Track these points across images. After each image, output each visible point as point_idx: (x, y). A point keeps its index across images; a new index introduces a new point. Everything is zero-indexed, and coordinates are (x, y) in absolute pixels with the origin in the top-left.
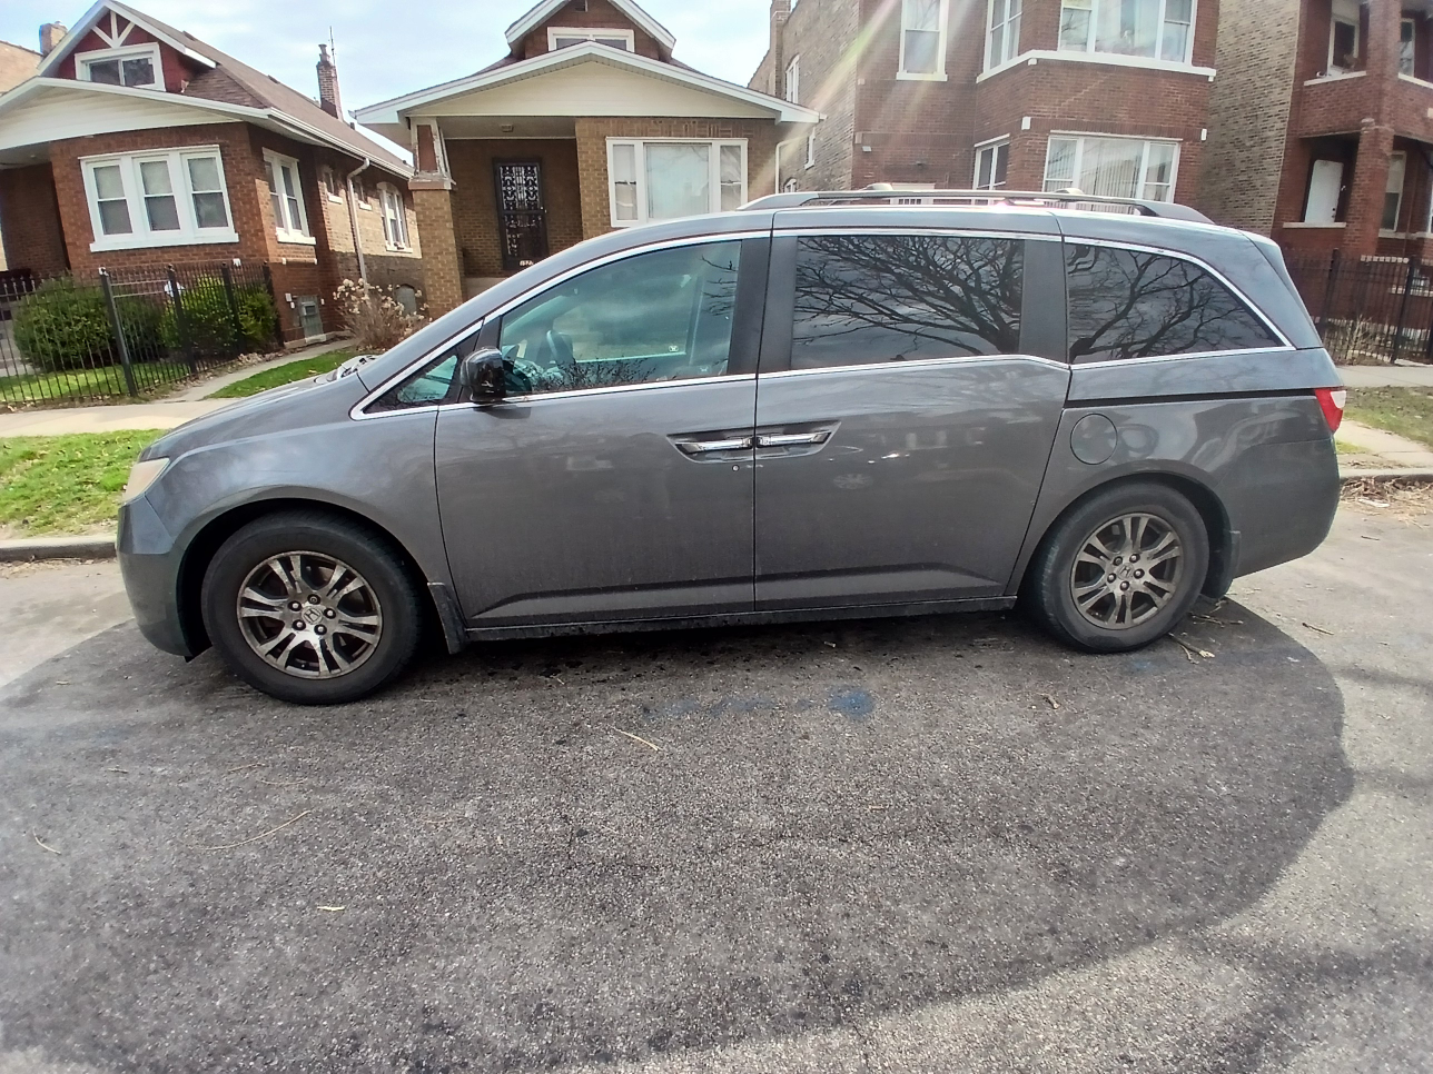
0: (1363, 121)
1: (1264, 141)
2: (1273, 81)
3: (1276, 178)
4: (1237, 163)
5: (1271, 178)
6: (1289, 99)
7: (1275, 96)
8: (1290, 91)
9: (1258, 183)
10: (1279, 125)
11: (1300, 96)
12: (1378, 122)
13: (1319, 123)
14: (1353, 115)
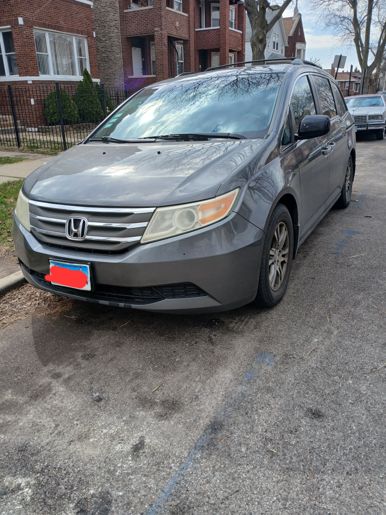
0: (155, 29)
1: (110, 38)
2: (109, 9)
3: (120, 55)
4: (100, 48)
5: (117, 56)
6: (118, 18)
7: (111, 17)
8: (118, 15)
9: (113, 58)
10: (116, 31)
11: (124, 18)
12: (161, 30)
13: (134, 30)
14: (149, 26)
